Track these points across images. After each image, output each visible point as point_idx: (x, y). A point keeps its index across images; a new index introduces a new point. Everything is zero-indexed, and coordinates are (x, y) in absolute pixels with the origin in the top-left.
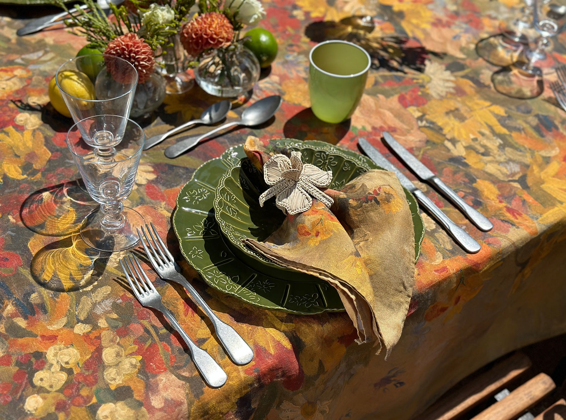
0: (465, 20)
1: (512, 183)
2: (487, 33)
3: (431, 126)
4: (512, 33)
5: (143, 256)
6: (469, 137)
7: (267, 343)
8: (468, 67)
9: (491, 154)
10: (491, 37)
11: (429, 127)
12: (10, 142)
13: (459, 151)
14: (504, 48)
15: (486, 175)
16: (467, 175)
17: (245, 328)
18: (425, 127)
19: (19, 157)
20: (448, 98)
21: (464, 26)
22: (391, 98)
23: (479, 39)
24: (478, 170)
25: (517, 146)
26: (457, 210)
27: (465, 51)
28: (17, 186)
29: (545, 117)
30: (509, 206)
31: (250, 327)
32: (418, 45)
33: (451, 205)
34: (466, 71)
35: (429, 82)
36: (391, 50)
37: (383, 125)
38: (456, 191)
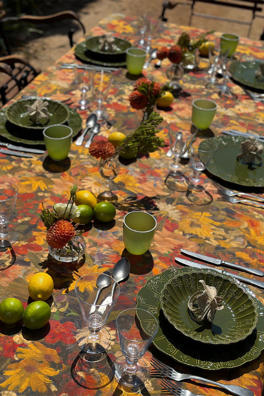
0: (150, 174)
1: (247, 248)
2: (164, 177)
3: (192, 236)
4: (172, 172)
5: (158, 376)
6: (210, 234)
7: (250, 383)
8: (176, 199)
9: (227, 238)
10: (167, 178)
11: (192, 237)
12: (28, 356)
13: (215, 243)
14: (178, 181)
15: (236, 249)
16: (230, 253)
17: (235, 381)
18: (190, 238)
19: (42, 362)
20: (183, 218)
21: (152, 177)
22: (162, 230)
23: (164, 181)
24: (230, 248)
25: (231, 228)
26: (244, 272)
27: (165, 190)
28: (62, 379)
29: (226, 208)
30: (258, 259)
31: (237, 380)
32: (143, 197)
33: (239, 271)
34: (176, 200)
35: (168, 214)
36: (135, 205)
37: (174, 246)
38: (234, 264)
